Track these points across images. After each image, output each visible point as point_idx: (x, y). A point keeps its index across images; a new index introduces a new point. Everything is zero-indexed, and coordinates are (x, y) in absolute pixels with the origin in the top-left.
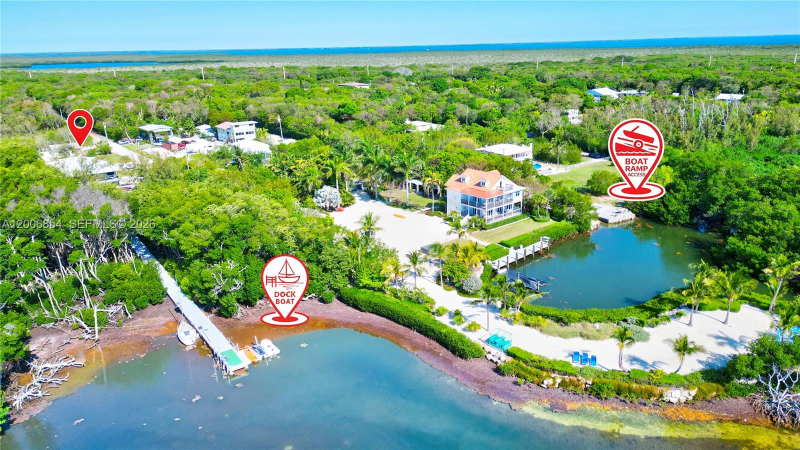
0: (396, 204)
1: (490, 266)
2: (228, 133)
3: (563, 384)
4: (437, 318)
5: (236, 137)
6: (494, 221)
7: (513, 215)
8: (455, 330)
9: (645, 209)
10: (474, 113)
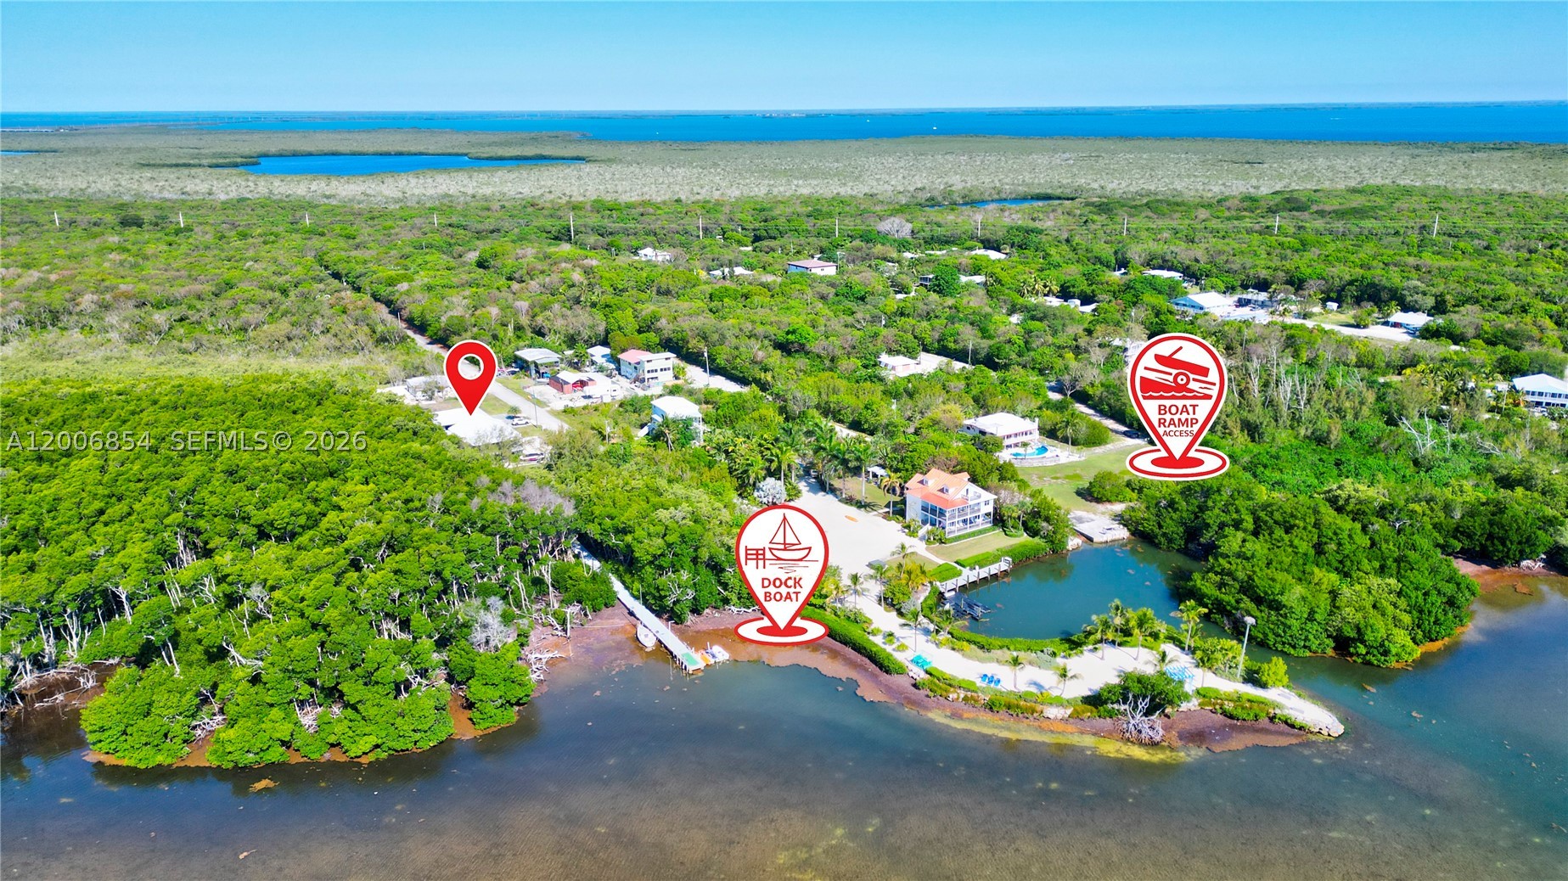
0: (849, 501)
1: (937, 588)
2: (636, 368)
3: (966, 699)
4: (871, 638)
5: (647, 376)
6: (957, 534)
7: (981, 527)
8: (885, 650)
9: (1141, 528)
10: (983, 346)
